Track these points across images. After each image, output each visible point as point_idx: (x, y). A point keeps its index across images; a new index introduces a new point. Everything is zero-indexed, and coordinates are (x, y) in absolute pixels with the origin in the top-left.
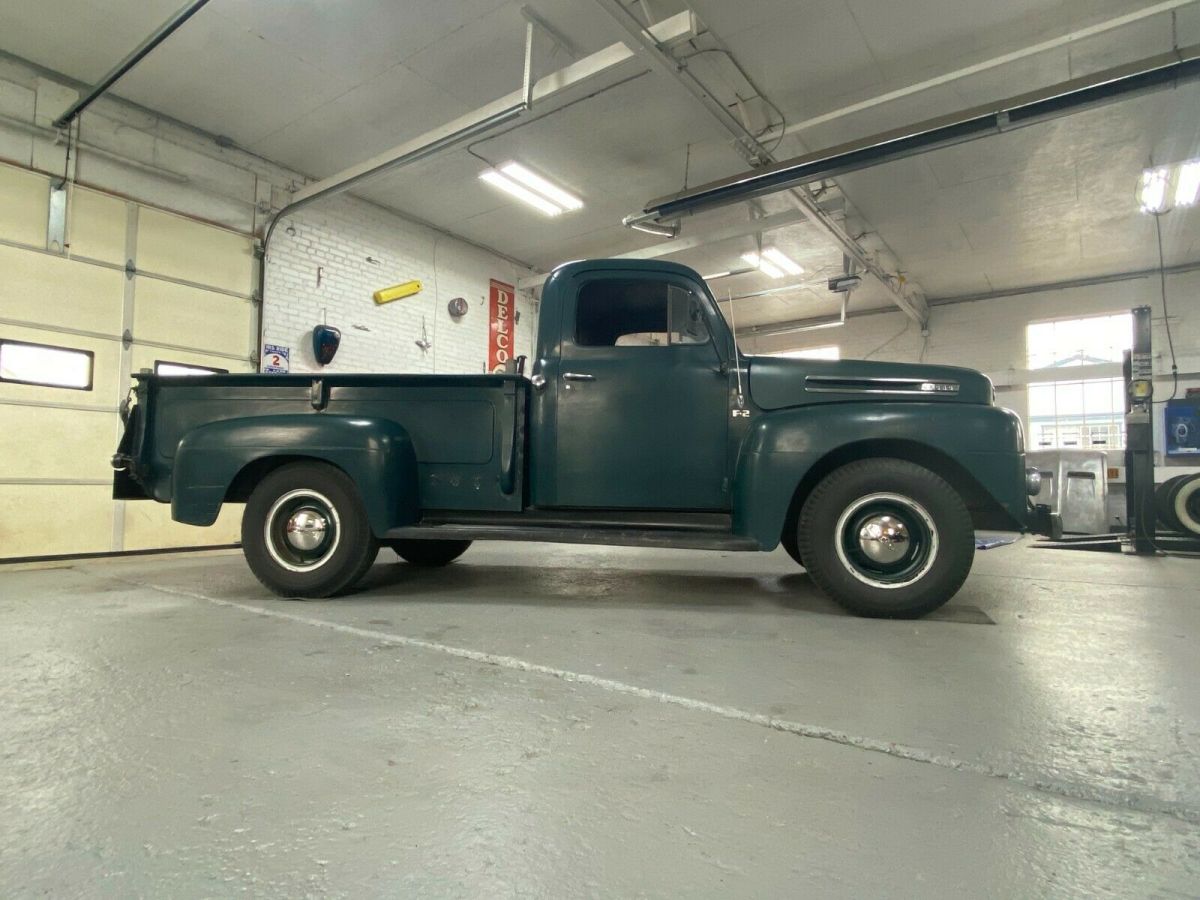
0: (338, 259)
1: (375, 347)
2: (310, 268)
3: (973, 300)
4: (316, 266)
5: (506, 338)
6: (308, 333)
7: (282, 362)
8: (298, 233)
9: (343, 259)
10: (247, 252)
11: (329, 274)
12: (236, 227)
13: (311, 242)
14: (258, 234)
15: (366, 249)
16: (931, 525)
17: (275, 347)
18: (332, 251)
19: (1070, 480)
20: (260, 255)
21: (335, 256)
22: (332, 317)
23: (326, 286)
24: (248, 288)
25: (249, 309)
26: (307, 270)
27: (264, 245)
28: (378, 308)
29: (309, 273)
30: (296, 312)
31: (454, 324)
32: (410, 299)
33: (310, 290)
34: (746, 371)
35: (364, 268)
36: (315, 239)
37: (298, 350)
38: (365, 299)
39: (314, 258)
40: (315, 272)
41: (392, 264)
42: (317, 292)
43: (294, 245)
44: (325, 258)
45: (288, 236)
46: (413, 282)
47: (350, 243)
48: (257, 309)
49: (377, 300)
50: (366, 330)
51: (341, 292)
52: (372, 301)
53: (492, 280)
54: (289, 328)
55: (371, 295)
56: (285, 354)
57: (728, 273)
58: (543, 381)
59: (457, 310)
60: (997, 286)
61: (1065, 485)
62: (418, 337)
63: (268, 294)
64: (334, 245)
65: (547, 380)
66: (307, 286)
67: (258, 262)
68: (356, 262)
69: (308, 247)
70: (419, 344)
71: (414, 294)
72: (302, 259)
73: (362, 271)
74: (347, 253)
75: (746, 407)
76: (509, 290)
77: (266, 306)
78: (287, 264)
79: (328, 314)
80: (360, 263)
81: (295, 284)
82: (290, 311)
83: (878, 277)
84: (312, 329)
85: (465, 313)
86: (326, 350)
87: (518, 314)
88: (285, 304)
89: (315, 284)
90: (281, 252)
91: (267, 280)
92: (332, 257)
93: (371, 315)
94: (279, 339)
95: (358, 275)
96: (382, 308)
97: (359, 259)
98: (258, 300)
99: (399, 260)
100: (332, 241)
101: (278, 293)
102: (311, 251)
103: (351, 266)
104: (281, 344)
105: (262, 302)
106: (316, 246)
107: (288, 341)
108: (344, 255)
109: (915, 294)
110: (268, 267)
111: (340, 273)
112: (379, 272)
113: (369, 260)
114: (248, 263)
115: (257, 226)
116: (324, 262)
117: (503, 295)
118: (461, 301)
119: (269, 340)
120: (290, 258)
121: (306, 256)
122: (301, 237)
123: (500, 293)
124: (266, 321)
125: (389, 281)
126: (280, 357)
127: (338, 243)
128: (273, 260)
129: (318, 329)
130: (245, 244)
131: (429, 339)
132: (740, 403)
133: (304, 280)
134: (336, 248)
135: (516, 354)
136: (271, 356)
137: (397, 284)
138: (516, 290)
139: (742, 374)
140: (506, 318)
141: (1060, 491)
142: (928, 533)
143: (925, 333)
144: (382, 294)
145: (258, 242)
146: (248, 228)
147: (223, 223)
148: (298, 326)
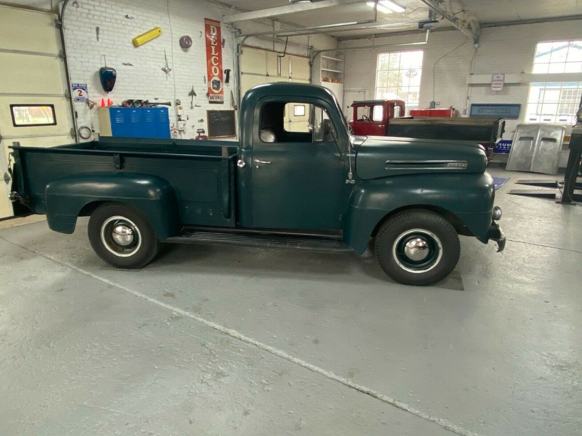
0: (108, 20)
1: (138, 75)
2: (91, 28)
3: (507, 25)
4: (94, 27)
5: (217, 58)
6: (97, 72)
7: (84, 93)
8: (80, 5)
9: (111, 19)
10: (50, 25)
11: (103, 31)
12: (40, 7)
13: (89, 10)
14: (55, 11)
15: (124, 10)
16: (440, 245)
17: (78, 85)
18: (104, 14)
19: (542, 142)
20: (59, 26)
21: (106, 17)
22: (109, 60)
23: (103, 39)
24: (55, 49)
25: (58, 63)
26: (89, 30)
27: (60, 19)
28: (136, 50)
29: (91, 32)
30: (87, 60)
31: (185, 53)
32: (155, 40)
33: (93, 43)
34: (354, 155)
35: (124, 23)
36: (92, 8)
37: (92, 85)
38: (127, 44)
39: (92, 21)
40: (94, 31)
41: (142, 18)
42: (98, 44)
43: (79, 14)
44: (99, 20)
45: (74, 8)
46: (157, 28)
47: (113, 7)
48: (64, 62)
49: (135, 44)
50: (131, 65)
51: (112, 42)
52: (131, 45)
53: (206, 19)
54: (84, 71)
55: (131, 41)
56: (84, 88)
57: (356, 23)
58: (244, 164)
59: (185, 43)
60: (523, 17)
61: (539, 145)
62: (163, 65)
63: (68, 51)
64: (103, 9)
65: (245, 162)
66: (92, 41)
67: (59, 30)
68: (119, 19)
69: (88, 14)
70: (164, 70)
71: (157, 37)
72: (85, 23)
73: (123, 25)
74: (113, 14)
75: (353, 179)
76: (217, 24)
77: (69, 60)
78: (77, 28)
79: (107, 58)
80: (122, 20)
81: (84, 41)
82: (83, 60)
83: (449, 20)
84: (98, 70)
85: (190, 46)
86: (108, 83)
87: (224, 40)
88: (80, 55)
89: (95, 39)
90: (72, 20)
91: (67, 41)
92: (104, 19)
93: (132, 54)
94: (80, 79)
95: (121, 29)
96: (138, 49)
97: (121, 18)
98: (63, 56)
99: (146, 14)
100: (103, 7)
101: (74, 49)
102: (90, 16)
103: (117, 23)
104: (81, 82)
105: (66, 57)
106: (92, 12)
107: (85, 80)
108: (110, 16)
109: (473, 21)
110: (66, 32)
111: (110, 29)
112: (134, 25)
113: (127, 17)
114: (53, 32)
115: (53, 5)
116: (99, 23)
117: (213, 28)
118: (188, 39)
119: (74, 81)
120: (77, 23)
121: (87, 20)
122: (82, 7)
123: (212, 27)
124: (70, 68)
125: (142, 30)
126: (82, 90)
127: (106, 8)
128: (68, 27)
129: (102, 70)
130: (48, 19)
131: (170, 66)
132: (350, 177)
133: (88, 38)
134: (105, 12)
135: (224, 68)
136: (77, 90)
137: (146, 31)
138: (222, 24)
139: (352, 157)
140: (216, 44)
141: (535, 148)
142: (438, 249)
143: (476, 45)
144: (139, 40)
145: (56, 16)
146: (48, 7)
147: (31, 6)
148: (89, 69)
